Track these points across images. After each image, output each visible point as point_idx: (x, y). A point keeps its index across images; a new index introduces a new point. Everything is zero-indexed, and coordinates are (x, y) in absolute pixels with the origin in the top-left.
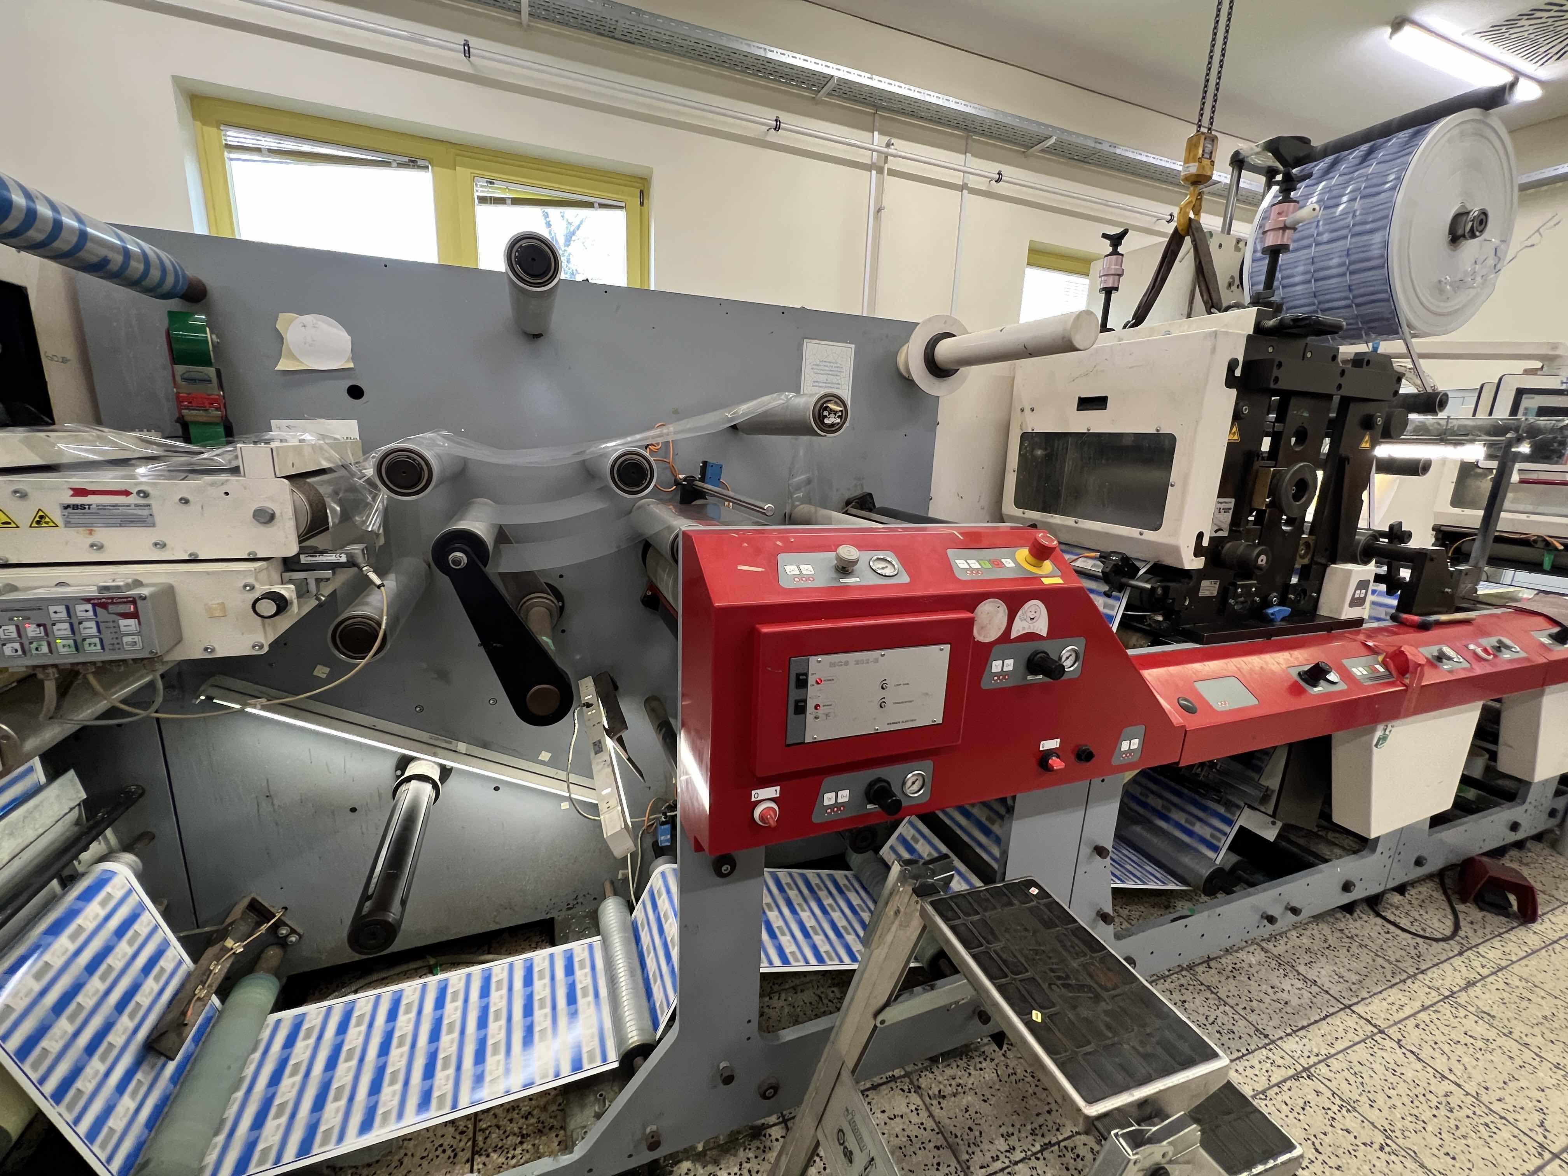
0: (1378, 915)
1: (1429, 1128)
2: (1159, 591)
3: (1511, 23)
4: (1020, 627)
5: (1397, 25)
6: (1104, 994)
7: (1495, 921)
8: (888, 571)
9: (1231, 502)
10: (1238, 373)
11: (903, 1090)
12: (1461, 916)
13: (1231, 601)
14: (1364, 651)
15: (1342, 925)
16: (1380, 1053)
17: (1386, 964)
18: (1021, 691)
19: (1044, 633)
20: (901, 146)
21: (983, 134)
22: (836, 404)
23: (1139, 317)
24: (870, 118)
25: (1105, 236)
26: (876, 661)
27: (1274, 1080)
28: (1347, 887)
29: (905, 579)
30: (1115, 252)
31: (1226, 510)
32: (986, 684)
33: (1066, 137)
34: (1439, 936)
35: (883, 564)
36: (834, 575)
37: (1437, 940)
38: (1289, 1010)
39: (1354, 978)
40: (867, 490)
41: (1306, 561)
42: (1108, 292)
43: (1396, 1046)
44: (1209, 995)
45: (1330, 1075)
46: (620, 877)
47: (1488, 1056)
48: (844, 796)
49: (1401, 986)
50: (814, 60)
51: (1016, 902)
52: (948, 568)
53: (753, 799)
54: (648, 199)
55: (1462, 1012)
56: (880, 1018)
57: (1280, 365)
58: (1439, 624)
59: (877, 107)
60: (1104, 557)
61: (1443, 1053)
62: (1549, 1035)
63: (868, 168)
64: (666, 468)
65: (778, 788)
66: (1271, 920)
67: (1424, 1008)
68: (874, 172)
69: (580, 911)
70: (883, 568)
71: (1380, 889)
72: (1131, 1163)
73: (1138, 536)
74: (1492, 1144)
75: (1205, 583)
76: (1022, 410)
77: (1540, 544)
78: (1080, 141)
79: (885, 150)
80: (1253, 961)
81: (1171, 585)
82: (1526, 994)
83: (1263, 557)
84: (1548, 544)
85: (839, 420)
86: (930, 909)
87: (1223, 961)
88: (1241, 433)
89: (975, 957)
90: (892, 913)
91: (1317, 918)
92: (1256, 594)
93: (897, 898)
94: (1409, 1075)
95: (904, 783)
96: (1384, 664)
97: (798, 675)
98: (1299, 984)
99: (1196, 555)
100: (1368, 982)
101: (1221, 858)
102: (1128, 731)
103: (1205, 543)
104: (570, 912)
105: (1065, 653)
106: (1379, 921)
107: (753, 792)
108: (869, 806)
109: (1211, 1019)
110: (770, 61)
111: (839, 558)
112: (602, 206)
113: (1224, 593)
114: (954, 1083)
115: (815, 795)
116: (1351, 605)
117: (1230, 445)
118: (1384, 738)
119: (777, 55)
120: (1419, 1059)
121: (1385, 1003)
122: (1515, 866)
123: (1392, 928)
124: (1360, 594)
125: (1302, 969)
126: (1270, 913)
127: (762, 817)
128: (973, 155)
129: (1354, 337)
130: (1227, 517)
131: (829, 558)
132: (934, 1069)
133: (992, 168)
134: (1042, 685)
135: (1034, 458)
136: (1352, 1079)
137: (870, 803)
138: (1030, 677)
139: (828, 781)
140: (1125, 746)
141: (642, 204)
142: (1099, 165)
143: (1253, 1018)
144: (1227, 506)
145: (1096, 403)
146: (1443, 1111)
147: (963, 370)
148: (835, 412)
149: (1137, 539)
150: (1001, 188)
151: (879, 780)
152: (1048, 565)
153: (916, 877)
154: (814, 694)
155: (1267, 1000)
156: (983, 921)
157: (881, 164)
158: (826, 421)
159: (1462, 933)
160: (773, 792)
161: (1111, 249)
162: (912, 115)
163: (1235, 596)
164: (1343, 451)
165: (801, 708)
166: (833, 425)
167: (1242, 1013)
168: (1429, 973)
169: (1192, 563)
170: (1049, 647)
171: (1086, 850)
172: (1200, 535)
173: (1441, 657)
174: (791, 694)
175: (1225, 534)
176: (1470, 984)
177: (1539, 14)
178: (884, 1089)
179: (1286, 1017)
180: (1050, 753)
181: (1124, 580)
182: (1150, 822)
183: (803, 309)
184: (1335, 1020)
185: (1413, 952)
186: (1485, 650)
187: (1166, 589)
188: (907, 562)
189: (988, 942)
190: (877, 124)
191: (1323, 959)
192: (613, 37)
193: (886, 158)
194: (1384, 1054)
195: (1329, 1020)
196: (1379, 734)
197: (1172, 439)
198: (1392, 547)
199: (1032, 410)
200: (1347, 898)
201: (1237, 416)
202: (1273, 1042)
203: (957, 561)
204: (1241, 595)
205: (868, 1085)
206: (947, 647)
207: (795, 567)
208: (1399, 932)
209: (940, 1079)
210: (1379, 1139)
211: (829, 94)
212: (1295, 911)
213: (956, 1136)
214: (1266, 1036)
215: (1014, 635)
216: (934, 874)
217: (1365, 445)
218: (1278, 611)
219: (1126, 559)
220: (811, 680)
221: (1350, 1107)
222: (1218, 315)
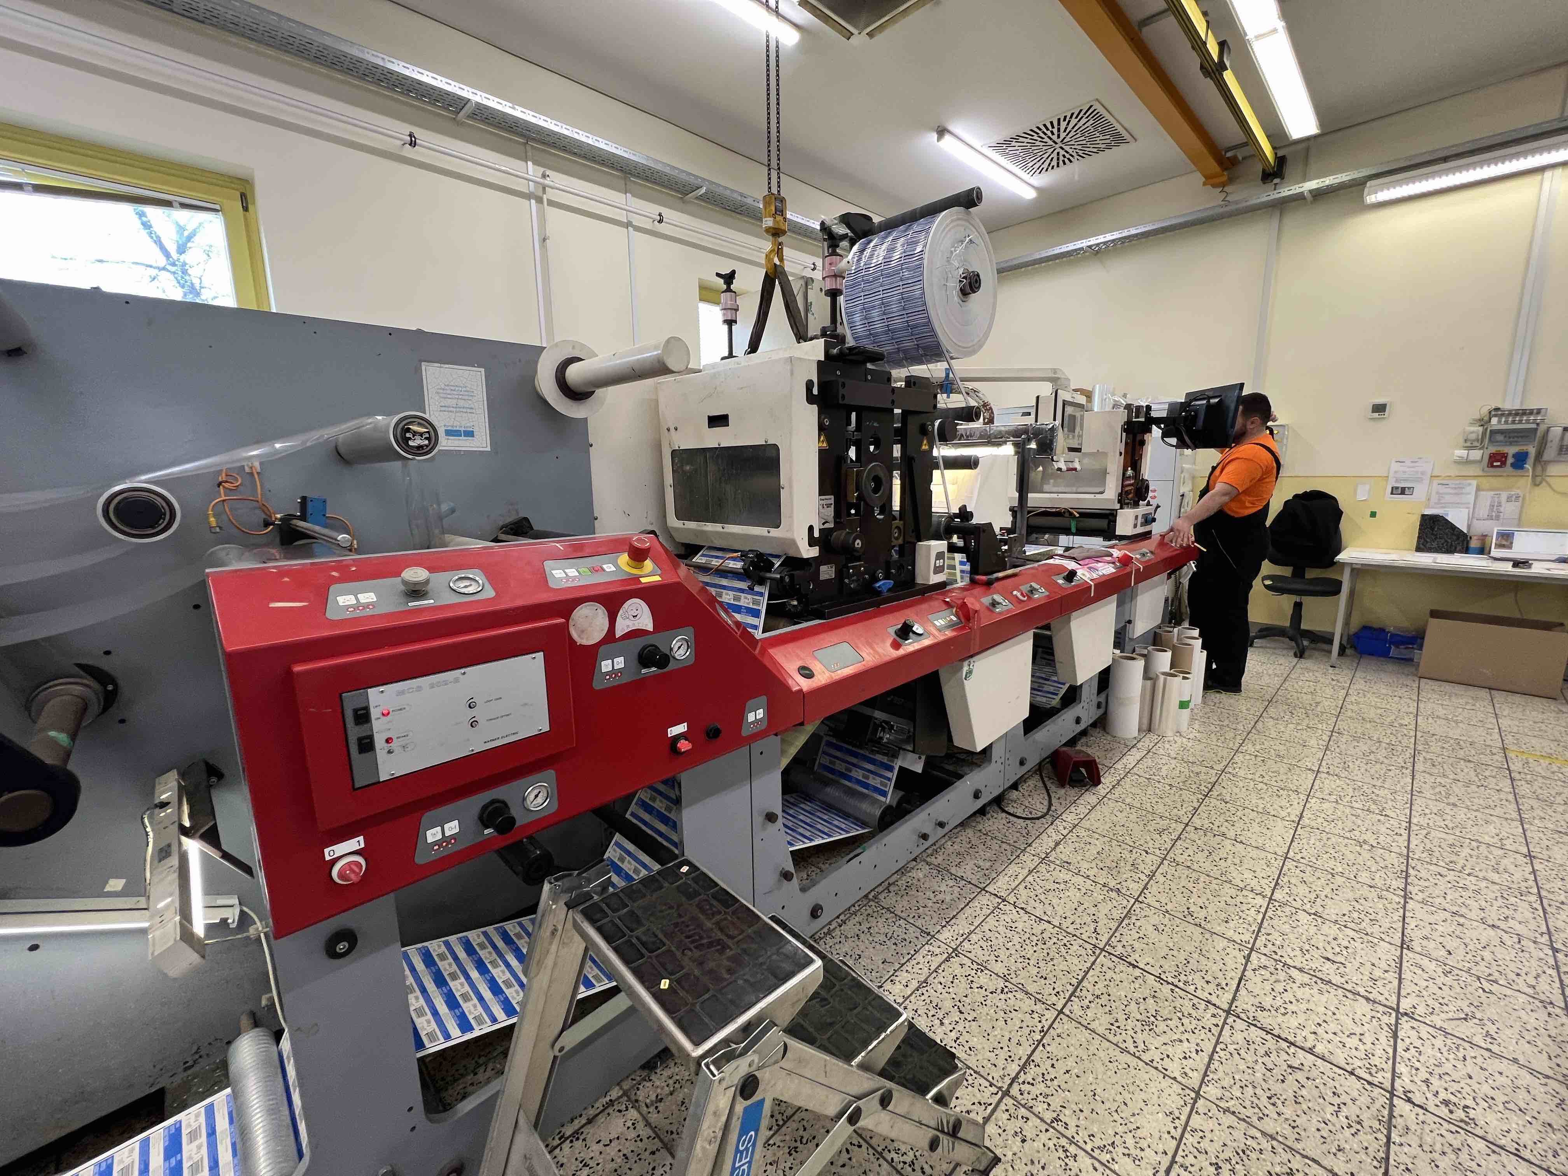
0: (1004, 811)
1: (1032, 962)
2: (787, 579)
3: (1007, 142)
4: (623, 626)
5: (942, 132)
6: (730, 943)
7: (1072, 792)
8: (471, 590)
9: (831, 499)
10: (815, 391)
11: (620, 1111)
12: (1053, 795)
13: (847, 581)
14: (944, 607)
15: (980, 827)
16: (1003, 917)
17: (1008, 847)
18: (639, 684)
19: (650, 627)
20: (557, 179)
21: (638, 176)
22: (420, 424)
23: (754, 347)
24: (522, 148)
25: (718, 275)
26: (457, 680)
27: (933, 968)
28: (977, 795)
29: (489, 593)
30: (729, 290)
31: (829, 506)
32: (598, 684)
33: (713, 188)
34: (1040, 814)
35: (467, 583)
36: (403, 600)
37: (1038, 818)
38: (944, 906)
39: (988, 864)
40: (522, 515)
41: (900, 541)
42: (730, 323)
43: (1012, 907)
44: (889, 915)
45: (971, 947)
46: (264, 1002)
47: (1067, 894)
48: (452, 828)
49: (1017, 861)
50: (445, 80)
51: (666, 885)
52: (543, 578)
53: (328, 858)
54: (254, 203)
55: (1053, 866)
56: (558, 1046)
57: (844, 385)
58: (998, 579)
59: (528, 138)
60: (744, 555)
61: (1041, 901)
62: (1101, 865)
63: (528, 196)
64: (255, 508)
65: (361, 838)
66: (925, 837)
67: (1030, 872)
68: (533, 201)
69: (204, 1065)
70: (466, 587)
71: (1001, 790)
72: (716, 1083)
73: (766, 534)
74: (1068, 958)
75: (823, 568)
76: (668, 430)
77: (1067, 515)
78: (728, 193)
79: (542, 181)
80: (921, 875)
81: (795, 573)
82: (1089, 840)
83: (858, 541)
84: (1071, 514)
85: (427, 442)
86: (579, 918)
87: (899, 883)
88: (828, 440)
89: (616, 950)
90: (548, 934)
91: (963, 824)
92: (865, 573)
93: (552, 916)
94: (1020, 926)
95: (524, 799)
96: (957, 615)
97: (356, 711)
98: (951, 883)
99: (810, 545)
100: (997, 864)
101: (890, 798)
102: (750, 703)
103: (816, 534)
104: (189, 1072)
105: (675, 644)
106: (1004, 815)
107: (326, 851)
108: (486, 832)
109: (889, 936)
110: (391, 72)
111: (405, 583)
112: (184, 206)
113: (841, 574)
114: (671, 1082)
115: (415, 834)
116: (935, 573)
117: (821, 451)
118: (970, 672)
119: (399, 67)
120: (1027, 912)
121: (1006, 878)
122: (1084, 749)
123: (1012, 818)
124: (940, 563)
125: (953, 871)
126: (924, 831)
127: (341, 875)
128: (633, 196)
129: (899, 364)
130: (830, 512)
131: (394, 583)
132: (653, 1077)
133: (654, 209)
134: (655, 677)
135: (684, 472)
136: (984, 944)
137: (487, 827)
138: (644, 671)
139: (427, 817)
140: (751, 717)
141: (246, 209)
142: (748, 216)
143: (919, 923)
144: (829, 502)
145: (718, 421)
146: (1040, 945)
147: (599, 392)
148: (421, 434)
149: (766, 537)
150: (662, 228)
151: (493, 802)
152: (648, 564)
153: (569, 890)
154: (379, 728)
155: (930, 904)
156: (632, 913)
157: (540, 193)
158: (411, 443)
159: (1053, 808)
160: (357, 843)
161: (725, 287)
162: (564, 149)
163: (849, 576)
164: (911, 452)
165: (367, 745)
166: (420, 447)
167: (912, 921)
168: (1034, 845)
169: (809, 552)
170: (657, 640)
171: (759, 819)
172: (811, 529)
173: (994, 604)
174: (350, 733)
175: (831, 525)
176: (1057, 844)
177: (1021, 139)
178: (601, 1119)
179: (942, 912)
180: (677, 738)
181: (762, 574)
182: (838, 782)
183: (419, 332)
184: (975, 903)
185: (1024, 832)
186: (1022, 594)
187: (792, 577)
188: (493, 577)
189: (632, 931)
190: (529, 154)
191: (968, 858)
192: (171, 11)
193: (544, 189)
194: (1005, 917)
195: (971, 904)
196: (965, 669)
197: (775, 447)
198: (962, 525)
199: (676, 429)
200: (979, 804)
201: (821, 428)
202: (933, 936)
203: (554, 572)
204: (853, 575)
205: (584, 1121)
206: (540, 656)
207: (352, 597)
208: (1015, 819)
209: (658, 1083)
210: (1001, 983)
211: (469, 117)
212: (941, 825)
213: (672, 1133)
214: (928, 934)
215: (619, 633)
216: (589, 881)
217: (925, 447)
218: (883, 584)
219: (760, 556)
220: (374, 713)
221: (982, 967)
222: (804, 344)
